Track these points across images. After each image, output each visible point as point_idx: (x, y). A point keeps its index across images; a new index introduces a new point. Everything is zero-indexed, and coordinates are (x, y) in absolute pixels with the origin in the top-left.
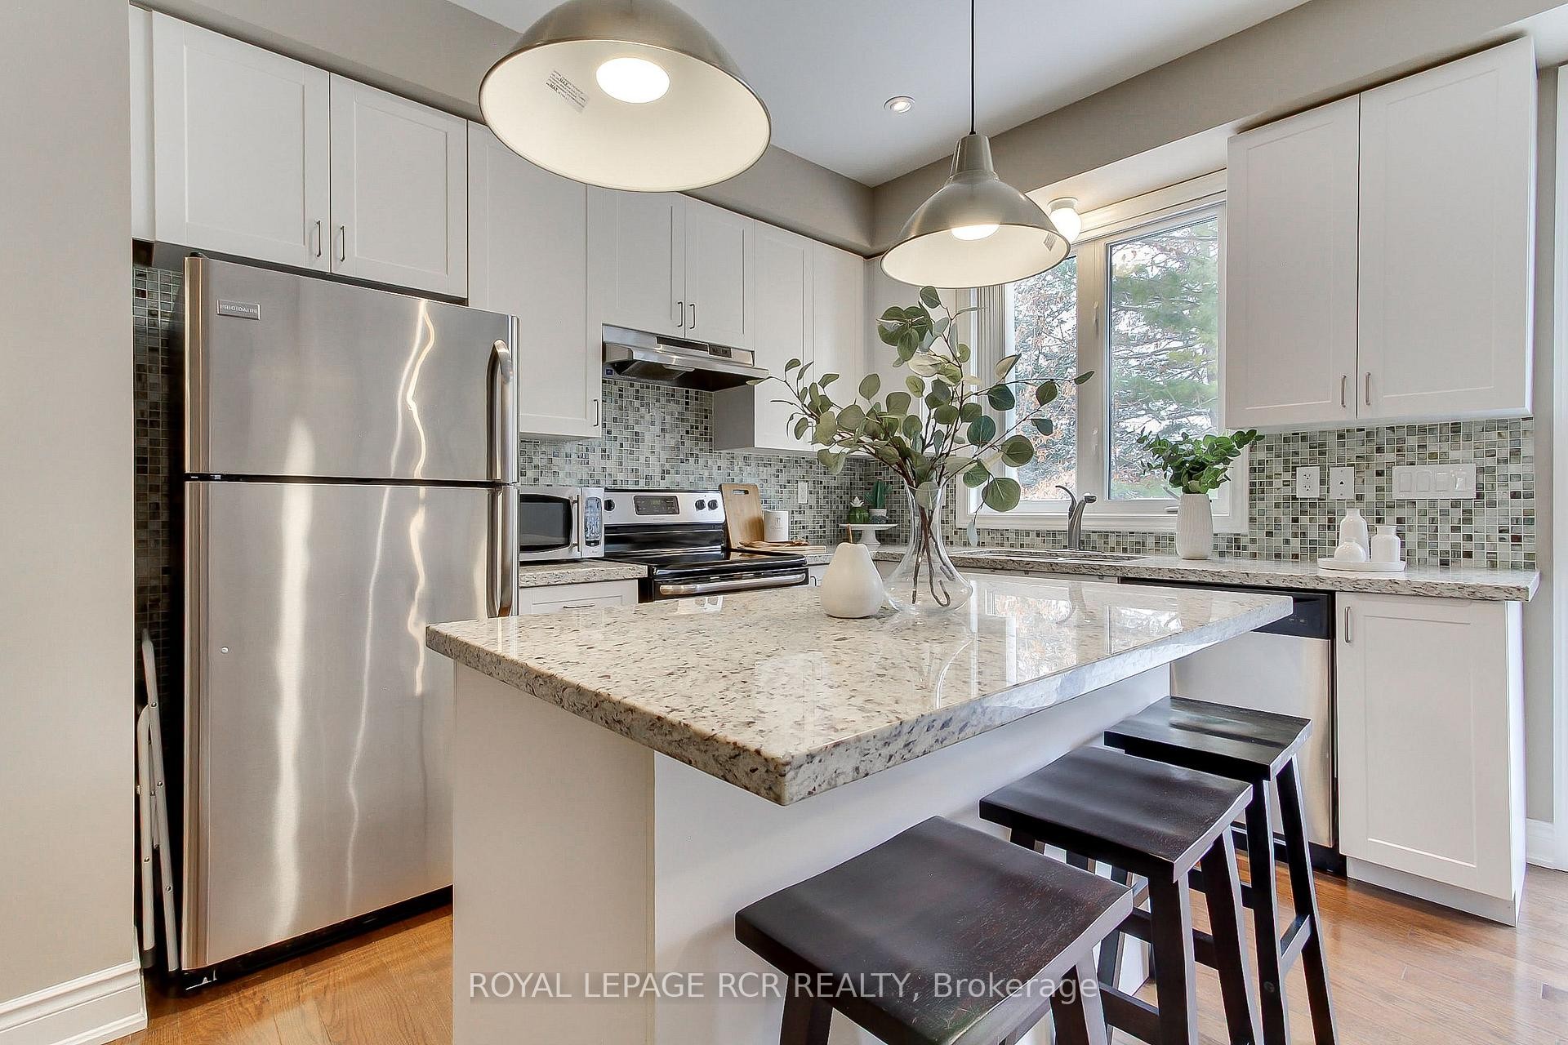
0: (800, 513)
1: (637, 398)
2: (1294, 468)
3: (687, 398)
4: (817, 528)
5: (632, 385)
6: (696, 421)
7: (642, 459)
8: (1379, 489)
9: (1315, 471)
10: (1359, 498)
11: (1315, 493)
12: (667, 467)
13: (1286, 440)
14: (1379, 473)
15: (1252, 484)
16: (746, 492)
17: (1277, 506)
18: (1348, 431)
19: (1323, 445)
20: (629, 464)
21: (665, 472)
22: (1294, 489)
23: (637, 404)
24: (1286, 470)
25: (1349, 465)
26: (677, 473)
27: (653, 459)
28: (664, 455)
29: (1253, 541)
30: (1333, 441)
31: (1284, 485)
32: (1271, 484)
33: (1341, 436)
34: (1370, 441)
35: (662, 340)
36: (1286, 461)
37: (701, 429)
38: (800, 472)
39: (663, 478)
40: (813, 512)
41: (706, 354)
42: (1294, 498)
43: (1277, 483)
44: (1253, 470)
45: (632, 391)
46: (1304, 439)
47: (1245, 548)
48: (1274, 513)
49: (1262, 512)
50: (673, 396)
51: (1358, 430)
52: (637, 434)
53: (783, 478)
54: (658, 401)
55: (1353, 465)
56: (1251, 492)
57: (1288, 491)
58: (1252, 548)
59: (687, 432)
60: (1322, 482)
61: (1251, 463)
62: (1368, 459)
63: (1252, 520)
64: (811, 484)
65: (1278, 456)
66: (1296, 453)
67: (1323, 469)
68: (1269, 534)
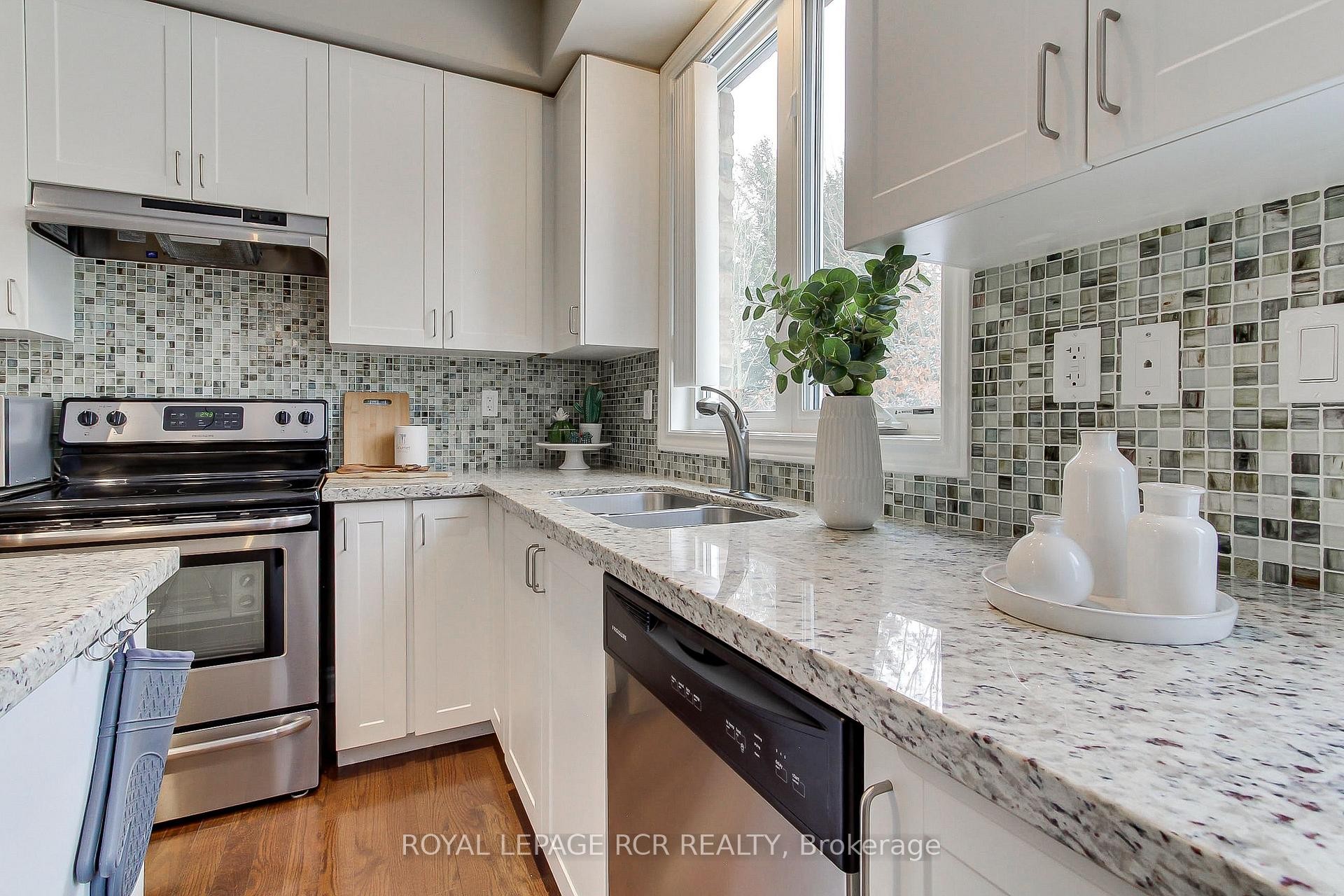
0: (485, 428)
1: (199, 286)
2: (1050, 335)
3: (287, 285)
4: (517, 446)
5: (190, 271)
6: (303, 315)
7: (208, 362)
8: (1244, 376)
9: (1090, 339)
10: (1192, 400)
11: (1089, 392)
12: (253, 371)
13: (1036, 273)
14: (1243, 334)
15: (977, 375)
16: (389, 402)
17: (1019, 420)
18: (1165, 231)
19: (1110, 274)
20: (183, 366)
21: (247, 378)
22: (1048, 384)
23: (197, 293)
24: (1035, 341)
25: (1165, 319)
26: (270, 378)
27: (226, 362)
28: (245, 359)
29: (977, 495)
30: (1131, 258)
31: (1031, 375)
32: (1007, 373)
33: (1149, 247)
34: (1221, 249)
35: (149, 202)
36: (1035, 322)
37: (312, 323)
38: (487, 377)
39: (244, 385)
40: (510, 427)
41: (239, 221)
42: (1050, 404)
43: (1020, 370)
44: (978, 346)
45: (192, 278)
46: (1070, 266)
47: (965, 508)
48: (1014, 436)
49: (993, 434)
50: (262, 283)
51: (1189, 225)
52: (198, 330)
53: (456, 384)
54: (235, 289)
55: (1176, 317)
56: (975, 391)
57: (1036, 389)
58: (977, 510)
59: (288, 328)
60: (1107, 364)
61: (975, 330)
62: (1216, 295)
63: (976, 451)
64: (505, 392)
65: (1021, 311)
66: (1055, 301)
67: (1108, 332)
68: (1005, 482)
